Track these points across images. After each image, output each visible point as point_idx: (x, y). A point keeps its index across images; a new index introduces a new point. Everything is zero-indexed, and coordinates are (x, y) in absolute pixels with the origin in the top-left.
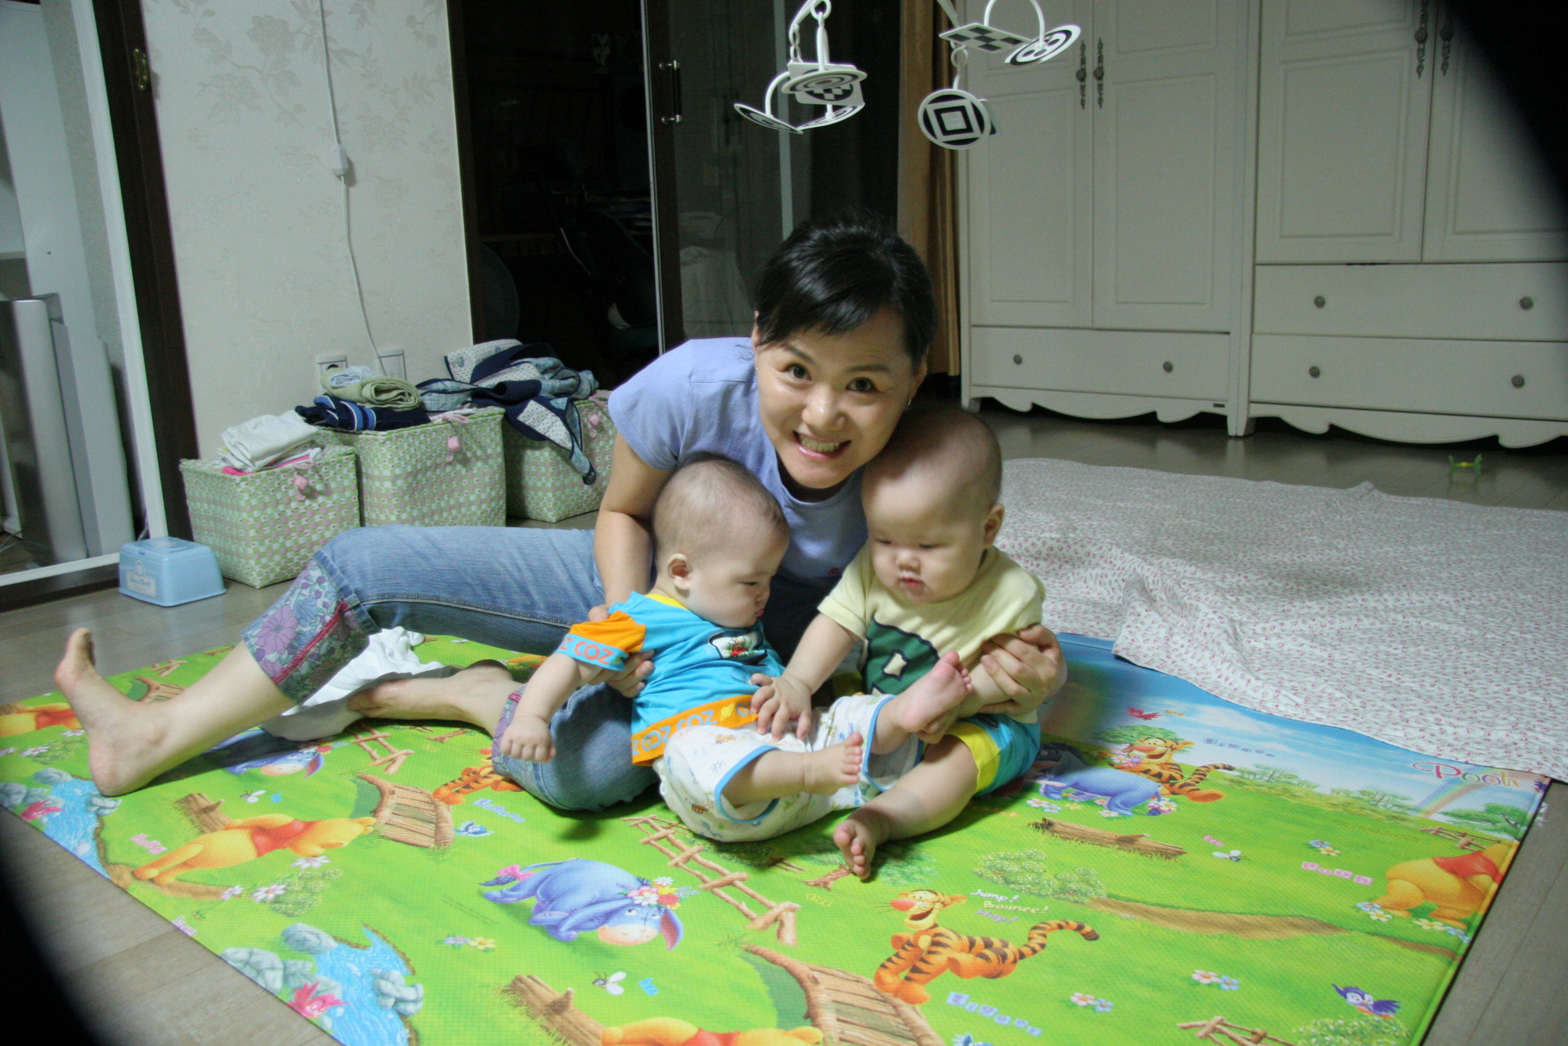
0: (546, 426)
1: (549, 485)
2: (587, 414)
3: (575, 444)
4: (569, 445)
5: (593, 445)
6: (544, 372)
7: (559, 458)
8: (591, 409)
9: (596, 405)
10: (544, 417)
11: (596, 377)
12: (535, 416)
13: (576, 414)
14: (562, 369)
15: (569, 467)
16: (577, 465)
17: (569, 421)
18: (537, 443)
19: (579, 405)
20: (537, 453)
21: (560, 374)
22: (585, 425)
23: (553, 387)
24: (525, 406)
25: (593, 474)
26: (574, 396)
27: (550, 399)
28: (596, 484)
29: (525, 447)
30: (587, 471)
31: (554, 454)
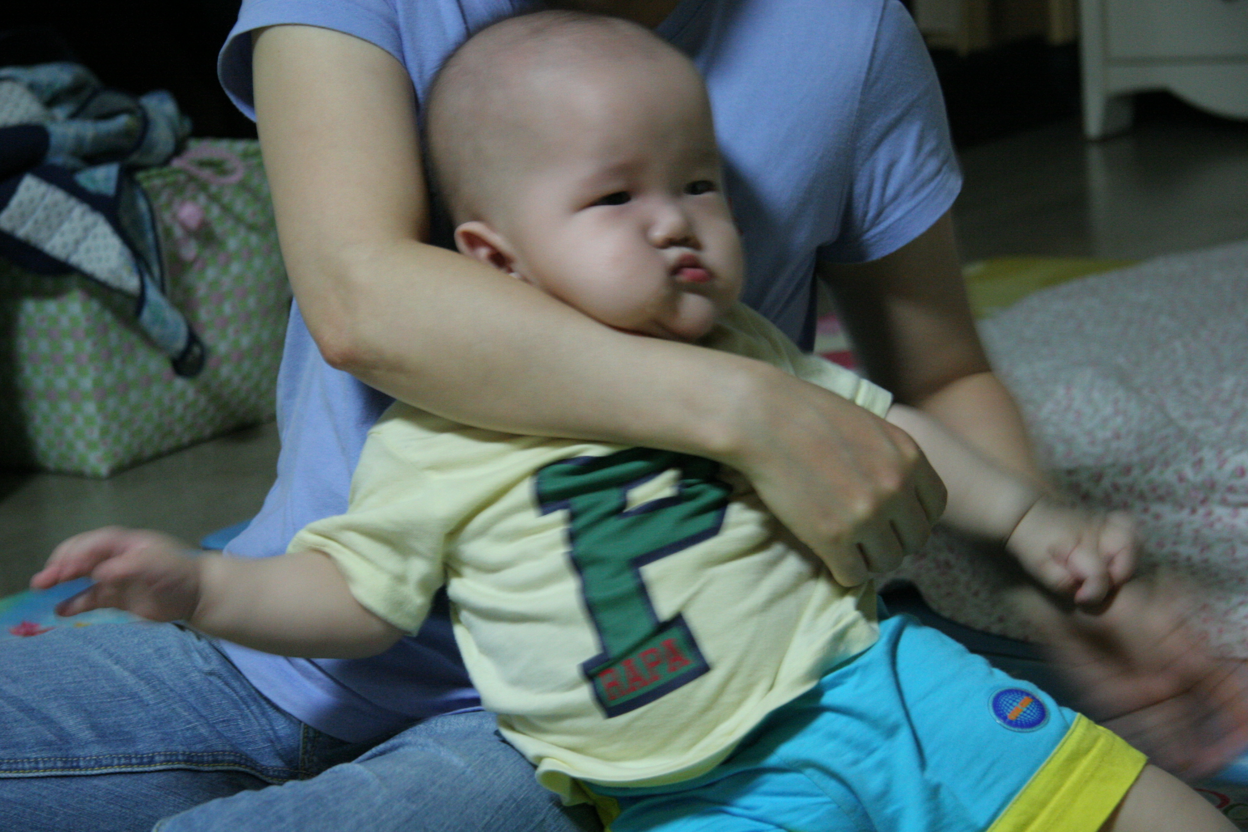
0: (70, 238)
1: (87, 383)
2: (170, 204)
3: (148, 280)
4: (132, 283)
5: (191, 277)
6: (52, 101)
7: (108, 317)
8: (178, 189)
9: (191, 178)
10: (62, 218)
11: (185, 107)
12: (40, 214)
13: (142, 205)
14: (95, 93)
15: (132, 338)
16: (155, 331)
17: (126, 221)
18: (49, 283)
19: (151, 180)
20: (51, 307)
21: (94, 106)
22: (168, 232)
23: (79, 140)
24: (12, 191)
25: (196, 350)
26: (135, 158)
27: (75, 170)
28: (206, 374)
29: (17, 294)
30: (180, 344)
31: (95, 305)
